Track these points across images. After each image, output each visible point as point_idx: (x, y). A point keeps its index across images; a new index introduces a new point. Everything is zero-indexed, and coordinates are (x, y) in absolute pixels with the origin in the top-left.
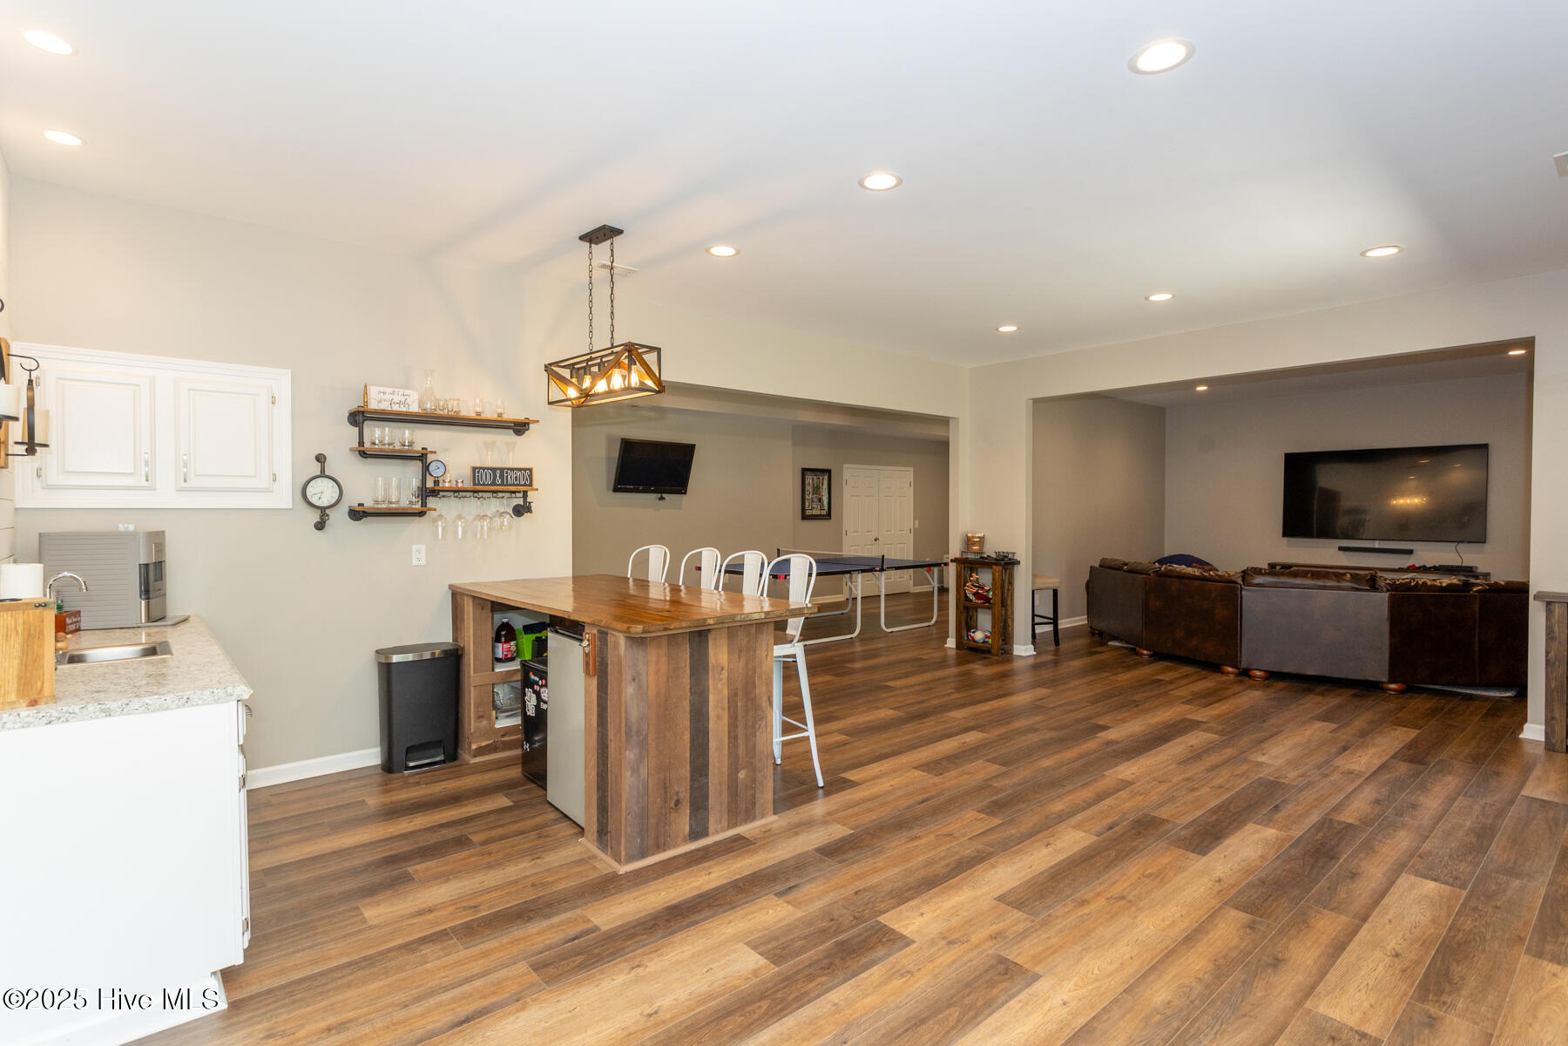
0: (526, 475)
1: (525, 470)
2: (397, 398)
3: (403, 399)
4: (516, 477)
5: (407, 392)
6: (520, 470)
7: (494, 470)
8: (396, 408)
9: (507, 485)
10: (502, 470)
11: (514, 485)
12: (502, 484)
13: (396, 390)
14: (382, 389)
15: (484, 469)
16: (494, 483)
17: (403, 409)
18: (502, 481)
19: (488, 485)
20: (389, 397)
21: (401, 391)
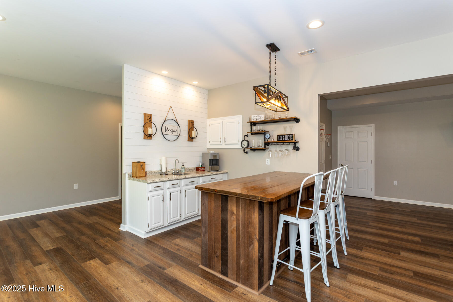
0: (292, 136)
1: (291, 135)
2: (258, 118)
3: (259, 117)
4: (289, 137)
5: (261, 115)
6: (290, 135)
7: (283, 135)
8: (258, 120)
9: (286, 140)
10: (285, 135)
11: (288, 140)
12: (285, 140)
13: (258, 115)
14: (254, 116)
15: (280, 135)
16: (283, 140)
17: (260, 120)
18: (285, 139)
19: (281, 140)
20: (256, 118)
21: (259, 115)
